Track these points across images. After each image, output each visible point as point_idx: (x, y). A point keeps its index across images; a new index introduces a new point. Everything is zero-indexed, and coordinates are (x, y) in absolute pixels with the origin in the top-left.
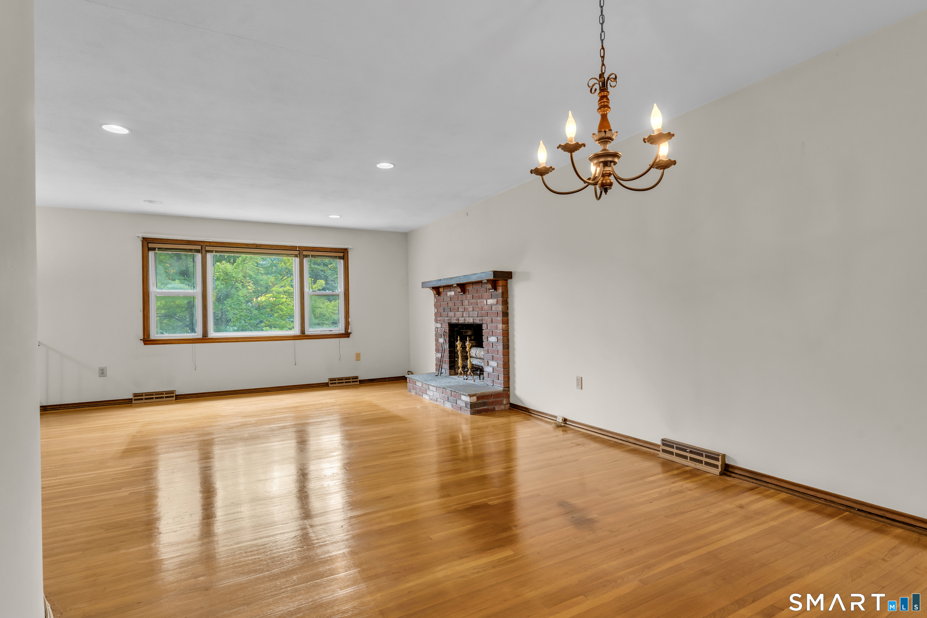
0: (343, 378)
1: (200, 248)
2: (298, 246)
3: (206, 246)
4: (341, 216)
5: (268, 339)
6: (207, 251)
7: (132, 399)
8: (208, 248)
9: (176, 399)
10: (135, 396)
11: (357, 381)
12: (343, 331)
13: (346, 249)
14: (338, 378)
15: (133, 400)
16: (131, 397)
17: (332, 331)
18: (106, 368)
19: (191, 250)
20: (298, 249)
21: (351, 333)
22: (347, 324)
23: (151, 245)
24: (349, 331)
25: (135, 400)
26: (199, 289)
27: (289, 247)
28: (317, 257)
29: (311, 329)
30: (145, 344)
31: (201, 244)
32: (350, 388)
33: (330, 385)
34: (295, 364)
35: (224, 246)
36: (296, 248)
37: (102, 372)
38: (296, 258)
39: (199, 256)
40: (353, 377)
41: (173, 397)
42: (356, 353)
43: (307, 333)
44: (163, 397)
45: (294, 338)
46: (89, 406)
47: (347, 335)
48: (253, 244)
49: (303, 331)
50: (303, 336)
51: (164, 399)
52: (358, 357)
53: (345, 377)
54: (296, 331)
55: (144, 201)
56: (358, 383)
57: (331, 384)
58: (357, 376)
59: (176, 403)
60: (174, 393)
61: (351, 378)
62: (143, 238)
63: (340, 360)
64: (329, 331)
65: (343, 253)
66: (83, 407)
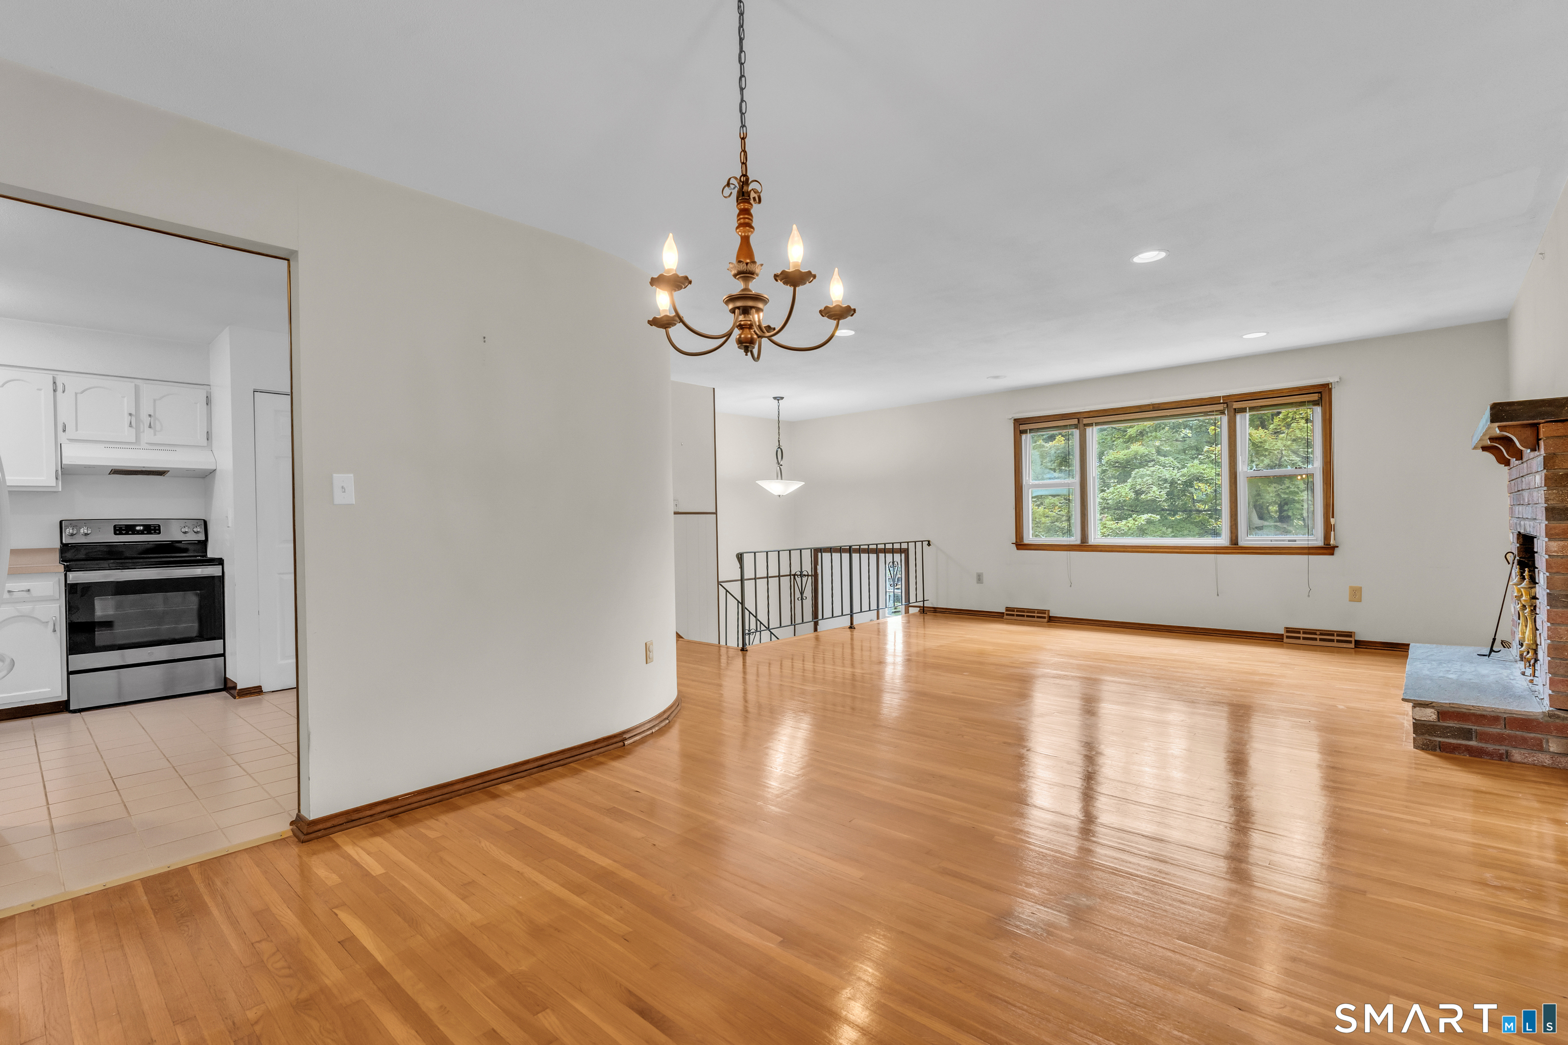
0: (1316, 630)
1: (1076, 423)
2: (1222, 395)
3: (1085, 418)
4: (1268, 333)
5: (1171, 550)
6: (1086, 425)
7: (1003, 613)
8: (1086, 421)
9: (1048, 622)
10: (1007, 610)
11: (1350, 642)
12: (1320, 543)
13: (1328, 384)
14: (1304, 629)
15: (1005, 614)
16: (1004, 611)
17: (1295, 541)
18: (982, 573)
19: (1065, 427)
20: (1222, 401)
21: (1337, 547)
22: (1328, 528)
23: (1022, 427)
24: (1332, 542)
25: (1007, 615)
26: (1077, 479)
27: (1207, 400)
28: (1261, 409)
29: (1251, 537)
30: (1018, 549)
31: (1078, 416)
32: (1332, 652)
33: (1285, 640)
34: (1218, 595)
35: (1107, 414)
36: (1218, 401)
37: (979, 579)
38: (1223, 416)
39: (1076, 432)
40: (1339, 632)
41: (1044, 618)
42: (1351, 587)
43: (1242, 543)
44: (1034, 617)
45: (1218, 551)
46: (968, 614)
47: (1328, 549)
48: (1149, 405)
49: (1234, 540)
50: (1235, 547)
51: (1036, 619)
52: (1356, 594)
53: (1320, 630)
54: (1223, 540)
55: (987, 378)
56: (1352, 645)
57: (1288, 637)
58: (1352, 632)
59: (1049, 627)
60: (1047, 613)
61: (1335, 634)
62: (1015, 420)
63: (1309, 596)
64: (1289, 541)
65: (1320, 393)
66: (963, 614)
